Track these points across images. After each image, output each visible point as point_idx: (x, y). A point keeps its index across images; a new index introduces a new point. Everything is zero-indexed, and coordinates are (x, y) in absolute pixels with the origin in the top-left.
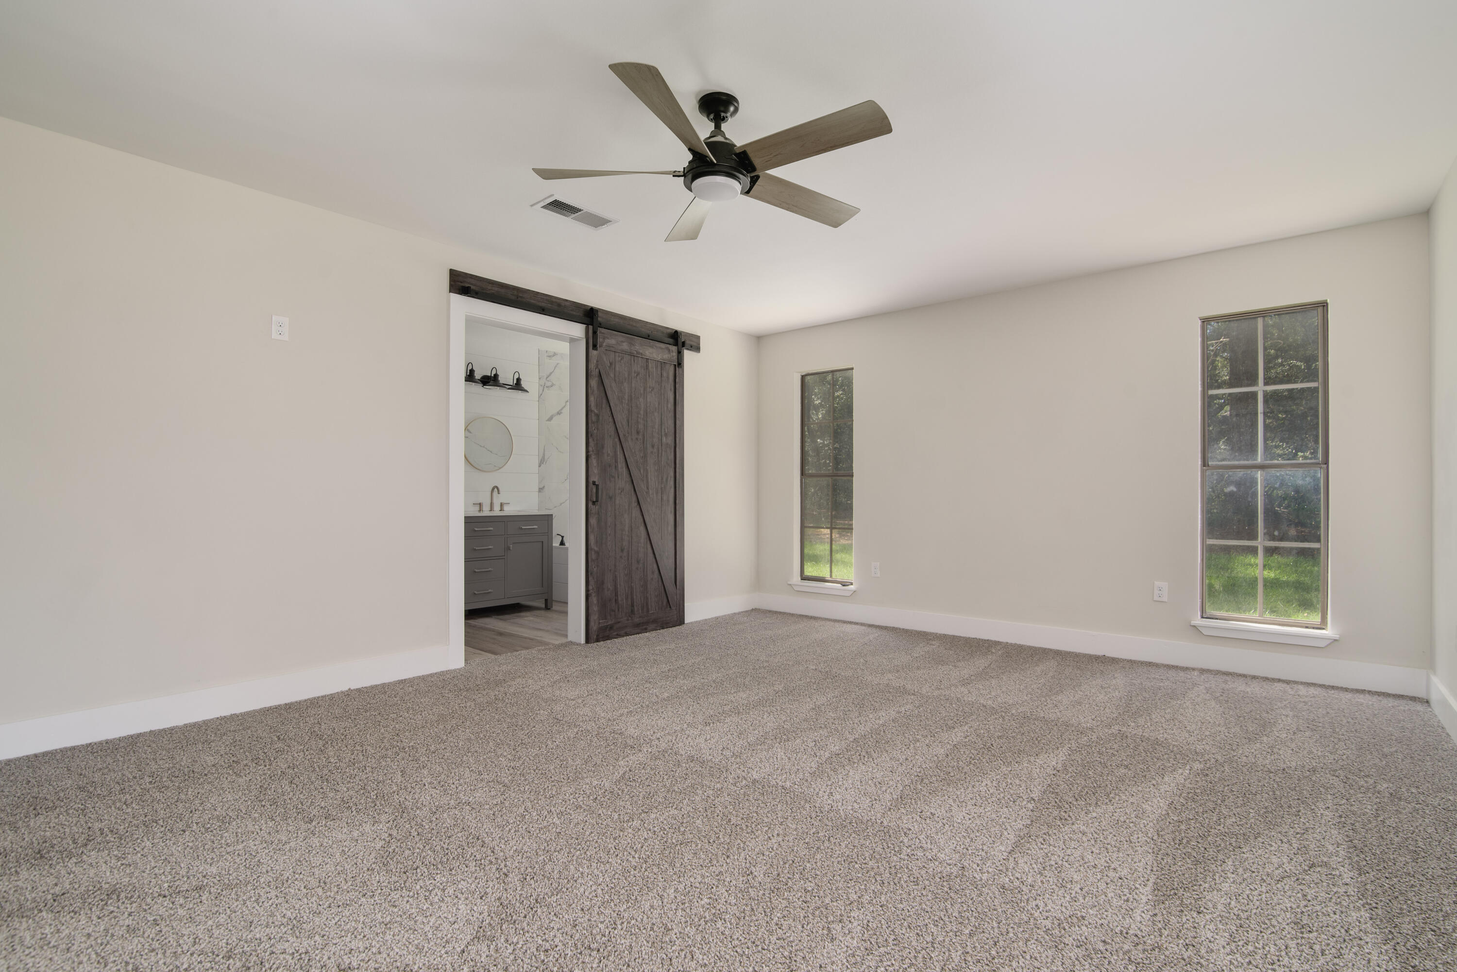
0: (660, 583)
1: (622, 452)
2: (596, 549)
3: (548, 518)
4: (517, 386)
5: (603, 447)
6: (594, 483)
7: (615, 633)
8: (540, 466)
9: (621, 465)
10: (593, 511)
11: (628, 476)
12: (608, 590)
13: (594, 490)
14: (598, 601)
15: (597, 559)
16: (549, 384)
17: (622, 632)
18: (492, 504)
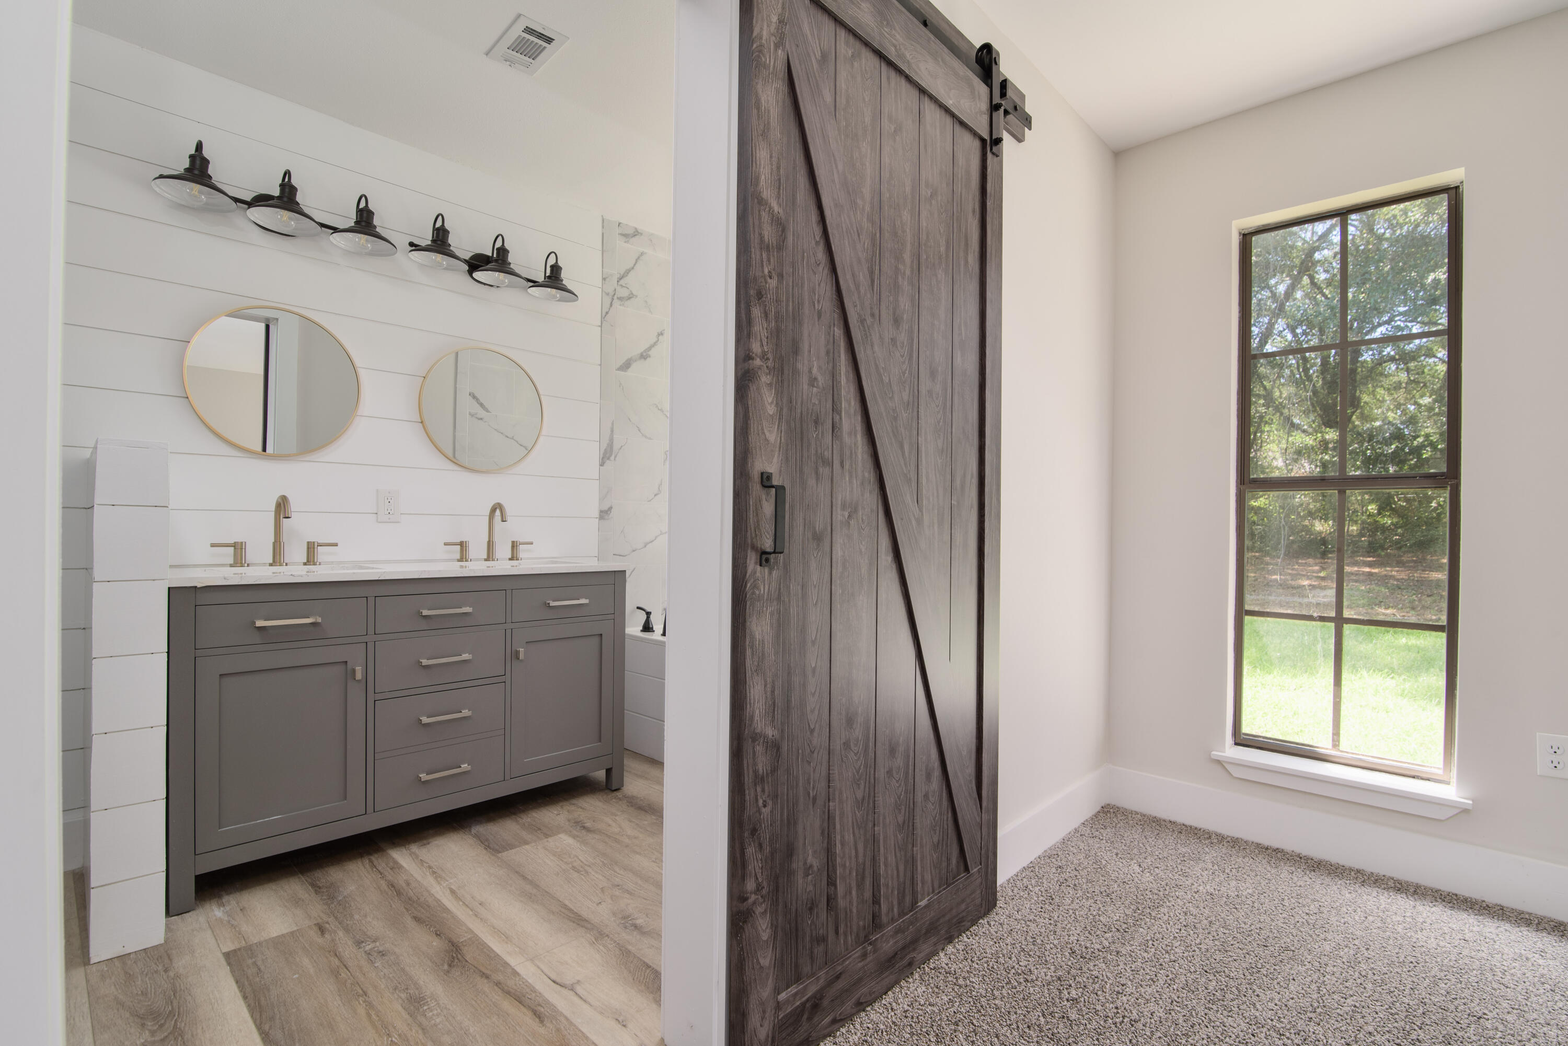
0: (945, 802)
1: (852, 376)
2: (770, 732)
3: (616, 579)
4: (554, 278)
5: (796, 350)
6: (766, 480)
7: (828, 1020)
8: (602, 464)
9: (851, 422)
10: (763, 589)
11: (869, 464)
12: (808, 869)
13: (768, 508)
14: (774, 927)
15: (774, 770)
16: (623, 293)
17: (848, 1006)
18: (490, 545)
